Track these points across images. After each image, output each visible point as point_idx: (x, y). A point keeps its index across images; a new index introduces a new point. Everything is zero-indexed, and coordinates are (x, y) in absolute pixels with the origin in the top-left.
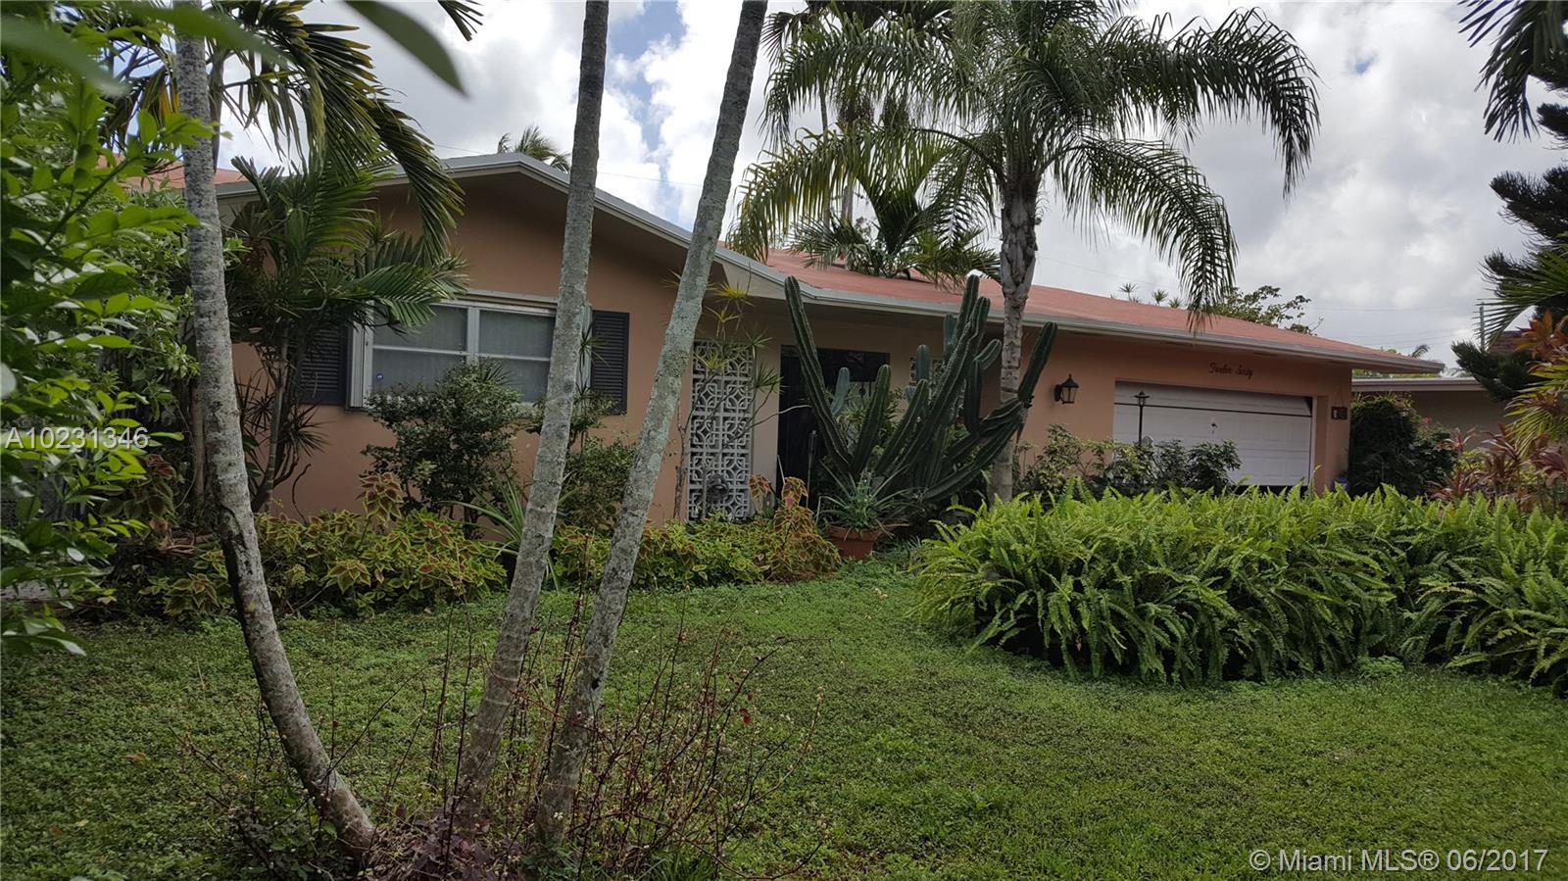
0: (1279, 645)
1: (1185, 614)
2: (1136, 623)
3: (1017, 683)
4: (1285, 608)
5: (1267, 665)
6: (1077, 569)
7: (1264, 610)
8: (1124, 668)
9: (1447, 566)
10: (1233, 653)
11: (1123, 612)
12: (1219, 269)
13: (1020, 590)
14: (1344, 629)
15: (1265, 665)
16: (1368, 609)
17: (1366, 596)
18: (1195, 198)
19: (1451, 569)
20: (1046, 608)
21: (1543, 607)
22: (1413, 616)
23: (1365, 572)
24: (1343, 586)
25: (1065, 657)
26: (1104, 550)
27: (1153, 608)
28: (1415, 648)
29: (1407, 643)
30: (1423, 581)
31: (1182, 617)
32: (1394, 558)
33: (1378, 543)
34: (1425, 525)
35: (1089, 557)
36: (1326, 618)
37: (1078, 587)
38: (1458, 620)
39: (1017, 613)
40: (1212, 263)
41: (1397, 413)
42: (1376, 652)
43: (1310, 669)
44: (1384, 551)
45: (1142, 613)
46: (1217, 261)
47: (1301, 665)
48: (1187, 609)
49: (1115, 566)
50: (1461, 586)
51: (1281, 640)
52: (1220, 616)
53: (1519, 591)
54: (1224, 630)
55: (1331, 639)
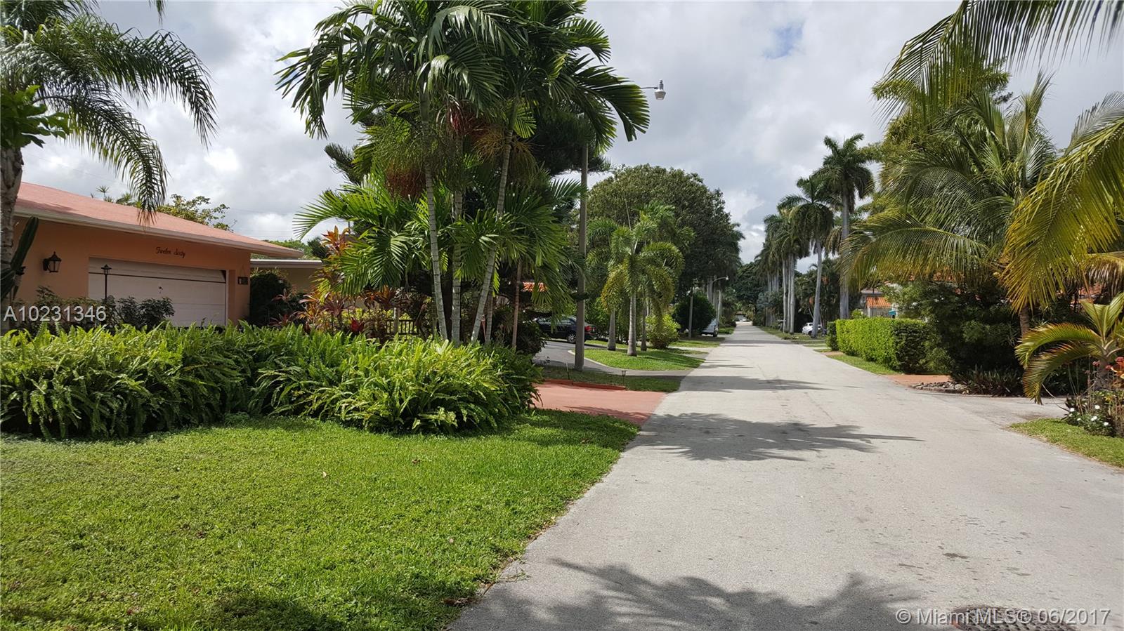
0: (177, 410)
1: (119, 396)
2: (87, 404)
3: (9, 446)
4: (180, 390)
5: (171, 422)
6: (49, 375)
7: (169, 392)
8: (81, 432)
9: (275, 362)
10: (150, 417)
11: (80, 398)
12: (156, 186)
13: (11, 391)
14: (215, 399)
15: (169, 423)
16: (228, 387)
17: (228, 381)
18: (139, 139)
19: (276, 364)
20: (29, 401)
21: (317, 379)
22: (255, 389)
23: (229, 368)
24: (216, 376)
25: (42, 428)
26: (66, 363)
27: (100, 395)
28: (256, 406)
29: (251, 403)
30: (260, 371)
31: (118, 398)
32: (246, 360)
33: (238, 352)
34: (264, 341)
35: (57, 367)
36: (204, 393)
37: (50, 386)
38: (278, 389)
39: (9, 406)
40: (151, 182)
41: (277, 281)
42: (234, 411)
43: (197, 423)
44: (240, 356)
45: (93, 399)
46: (153, 181)
47: (191, 421)
48: (122, 392)
49: (74, 372)
50: (280, 372)
51: (178, 407)
52: (141, 396)
53: (307, 372)
54: (143, 405)
55: (209, 405)
